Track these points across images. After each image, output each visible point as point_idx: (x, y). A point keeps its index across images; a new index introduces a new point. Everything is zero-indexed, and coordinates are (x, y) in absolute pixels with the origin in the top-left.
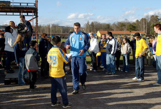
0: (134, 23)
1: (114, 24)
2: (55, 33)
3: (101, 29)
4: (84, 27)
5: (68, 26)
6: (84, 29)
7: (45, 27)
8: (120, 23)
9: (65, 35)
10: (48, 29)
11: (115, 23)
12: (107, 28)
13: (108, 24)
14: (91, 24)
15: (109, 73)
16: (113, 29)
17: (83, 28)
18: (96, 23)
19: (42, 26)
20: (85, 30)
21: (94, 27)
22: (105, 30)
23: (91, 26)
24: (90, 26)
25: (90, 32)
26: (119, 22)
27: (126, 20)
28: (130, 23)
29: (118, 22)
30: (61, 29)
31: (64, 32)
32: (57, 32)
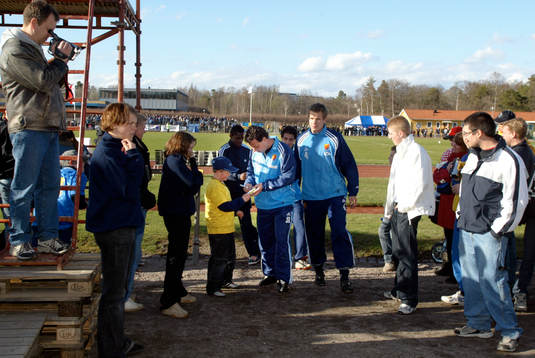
0: (521, 86)
1: (454, 89)
2: (265, 115)
3: (412, 105)
4: (356, 97)
5: (308, 94)
6: (357, 102)
7: (238, 94)
8: (475, 85)
9: (296, 121)
10: (243, 101)
11: (459, 86)
12: (432, 100)
13: (433, 88)
14: (379, 88)
15: (480, 335)
16: (452, 104)
17: (354, 99)
18: (398, 83)
19: (225, 91)
20: (359, 106)
21: (389, 99)
22: (424, 108)
23: (379, 95)
24: (375, 93)
25: (377, 112)
26: (472, 81)
27: (496, 74)
28: (508, 86)
29: (470, 84)
30: (285, 103)
31: (293, 113)
32: (272, 112)
